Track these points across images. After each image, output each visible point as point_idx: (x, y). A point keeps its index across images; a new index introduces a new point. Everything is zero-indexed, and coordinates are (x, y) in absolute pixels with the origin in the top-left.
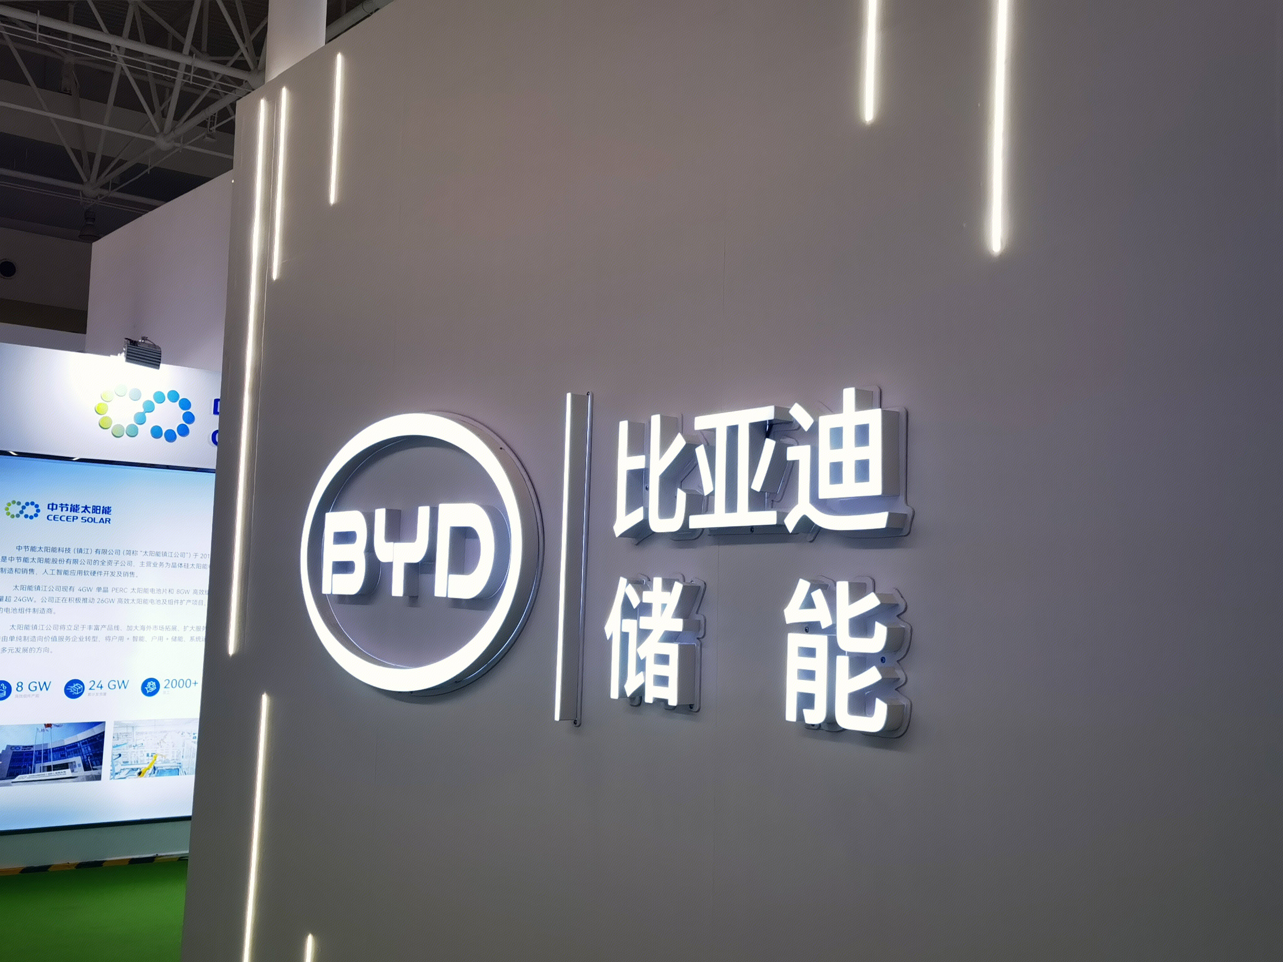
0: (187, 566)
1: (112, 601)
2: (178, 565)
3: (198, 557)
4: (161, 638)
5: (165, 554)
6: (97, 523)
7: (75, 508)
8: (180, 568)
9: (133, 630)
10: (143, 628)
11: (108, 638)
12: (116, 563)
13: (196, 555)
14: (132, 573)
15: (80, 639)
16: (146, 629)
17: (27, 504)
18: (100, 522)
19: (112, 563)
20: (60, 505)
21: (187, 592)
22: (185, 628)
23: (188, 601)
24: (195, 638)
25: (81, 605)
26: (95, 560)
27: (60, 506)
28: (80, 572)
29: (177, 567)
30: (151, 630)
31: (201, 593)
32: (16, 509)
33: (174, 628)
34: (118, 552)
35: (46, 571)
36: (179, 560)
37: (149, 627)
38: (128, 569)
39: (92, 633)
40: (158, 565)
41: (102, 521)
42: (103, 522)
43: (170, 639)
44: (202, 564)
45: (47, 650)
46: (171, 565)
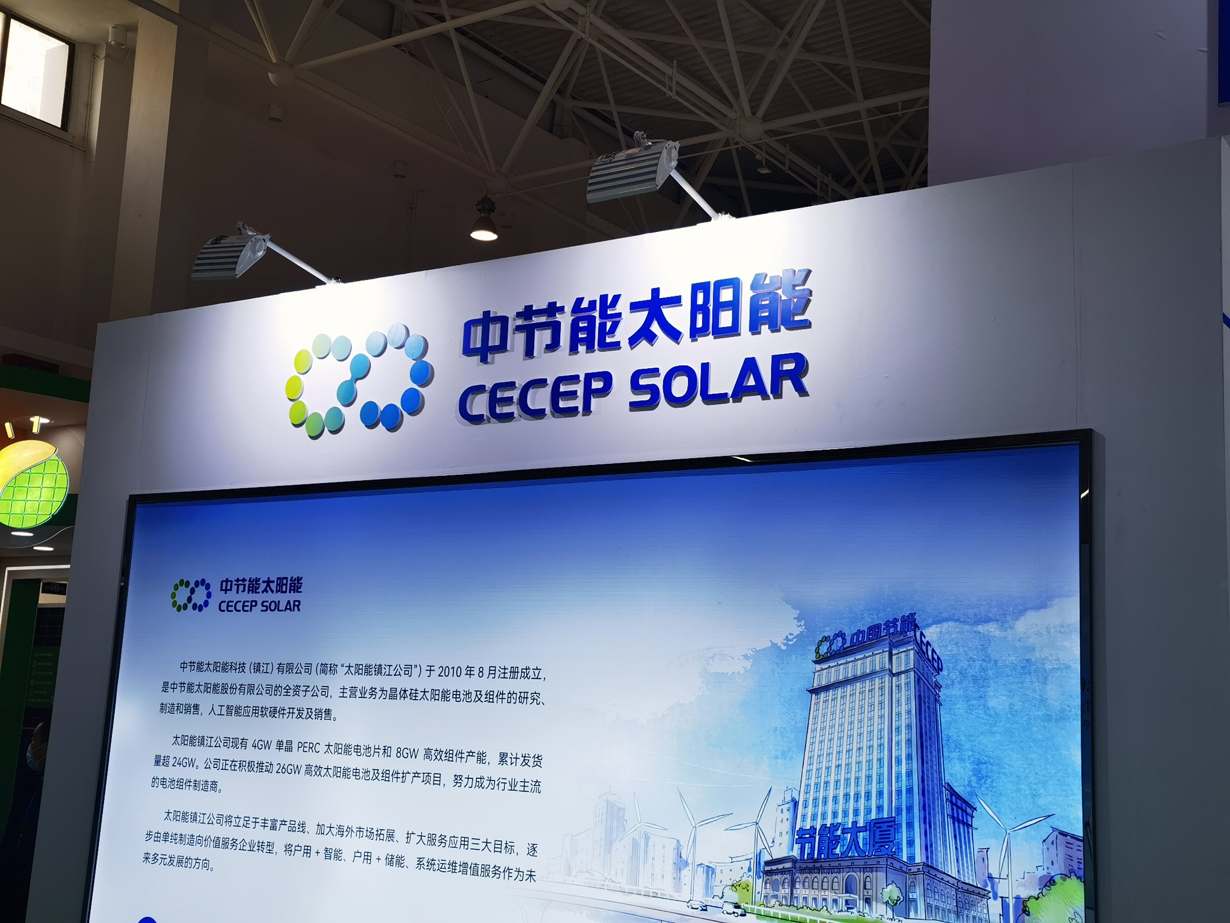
0: (414, 695)
1: (297, 770)
2: (400, 693)
3: (435, 674)
4: (368, 857)
5: (379, 670)
6: (282, 611)
7: (253, 586)
8: (402, 699)
9: (325, 834)
10: (341, 831)
11: (288, 848)
12: (306, 691)
13: (430, 670)
14: (328, 712)
15: (250, 847)
16: (345, 833)
17: (197, 584)
18: (286, 609)
19: (300, 691)
20: (235, 581)
21: (414, 754)
22: (409, 835)
23: (416, 775)
24: (425, 862)
25: (255, 776)
26: (276, 686)
27: (236, 583)
28: (256, 710)
29: (399, 696)
30: (354, 834)
31: (439, 757)
32: (183, 595)
33: (391, 836)
34: (308, 668)
35: (213, 709)
36: (402, 682)
37: (350, 830)
38: (321, 703)
39: (266, 835)
40: (367, 695)
41: (288, 607)
42: (290, 609)
43: (383, 861)
44: (441, 691)
45: (206, 864)
46: (389, 692)
